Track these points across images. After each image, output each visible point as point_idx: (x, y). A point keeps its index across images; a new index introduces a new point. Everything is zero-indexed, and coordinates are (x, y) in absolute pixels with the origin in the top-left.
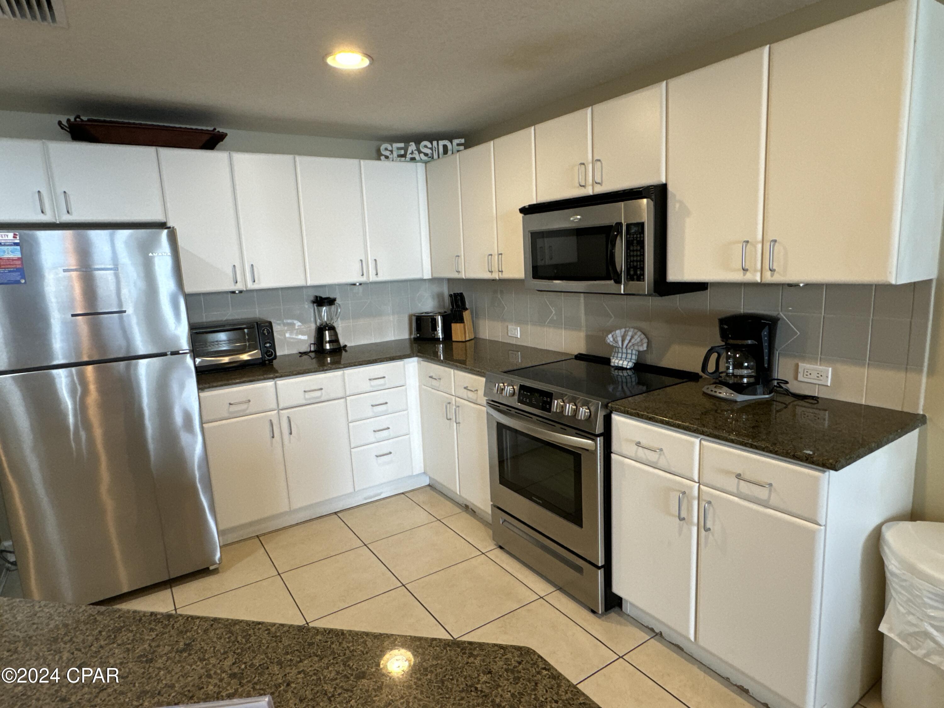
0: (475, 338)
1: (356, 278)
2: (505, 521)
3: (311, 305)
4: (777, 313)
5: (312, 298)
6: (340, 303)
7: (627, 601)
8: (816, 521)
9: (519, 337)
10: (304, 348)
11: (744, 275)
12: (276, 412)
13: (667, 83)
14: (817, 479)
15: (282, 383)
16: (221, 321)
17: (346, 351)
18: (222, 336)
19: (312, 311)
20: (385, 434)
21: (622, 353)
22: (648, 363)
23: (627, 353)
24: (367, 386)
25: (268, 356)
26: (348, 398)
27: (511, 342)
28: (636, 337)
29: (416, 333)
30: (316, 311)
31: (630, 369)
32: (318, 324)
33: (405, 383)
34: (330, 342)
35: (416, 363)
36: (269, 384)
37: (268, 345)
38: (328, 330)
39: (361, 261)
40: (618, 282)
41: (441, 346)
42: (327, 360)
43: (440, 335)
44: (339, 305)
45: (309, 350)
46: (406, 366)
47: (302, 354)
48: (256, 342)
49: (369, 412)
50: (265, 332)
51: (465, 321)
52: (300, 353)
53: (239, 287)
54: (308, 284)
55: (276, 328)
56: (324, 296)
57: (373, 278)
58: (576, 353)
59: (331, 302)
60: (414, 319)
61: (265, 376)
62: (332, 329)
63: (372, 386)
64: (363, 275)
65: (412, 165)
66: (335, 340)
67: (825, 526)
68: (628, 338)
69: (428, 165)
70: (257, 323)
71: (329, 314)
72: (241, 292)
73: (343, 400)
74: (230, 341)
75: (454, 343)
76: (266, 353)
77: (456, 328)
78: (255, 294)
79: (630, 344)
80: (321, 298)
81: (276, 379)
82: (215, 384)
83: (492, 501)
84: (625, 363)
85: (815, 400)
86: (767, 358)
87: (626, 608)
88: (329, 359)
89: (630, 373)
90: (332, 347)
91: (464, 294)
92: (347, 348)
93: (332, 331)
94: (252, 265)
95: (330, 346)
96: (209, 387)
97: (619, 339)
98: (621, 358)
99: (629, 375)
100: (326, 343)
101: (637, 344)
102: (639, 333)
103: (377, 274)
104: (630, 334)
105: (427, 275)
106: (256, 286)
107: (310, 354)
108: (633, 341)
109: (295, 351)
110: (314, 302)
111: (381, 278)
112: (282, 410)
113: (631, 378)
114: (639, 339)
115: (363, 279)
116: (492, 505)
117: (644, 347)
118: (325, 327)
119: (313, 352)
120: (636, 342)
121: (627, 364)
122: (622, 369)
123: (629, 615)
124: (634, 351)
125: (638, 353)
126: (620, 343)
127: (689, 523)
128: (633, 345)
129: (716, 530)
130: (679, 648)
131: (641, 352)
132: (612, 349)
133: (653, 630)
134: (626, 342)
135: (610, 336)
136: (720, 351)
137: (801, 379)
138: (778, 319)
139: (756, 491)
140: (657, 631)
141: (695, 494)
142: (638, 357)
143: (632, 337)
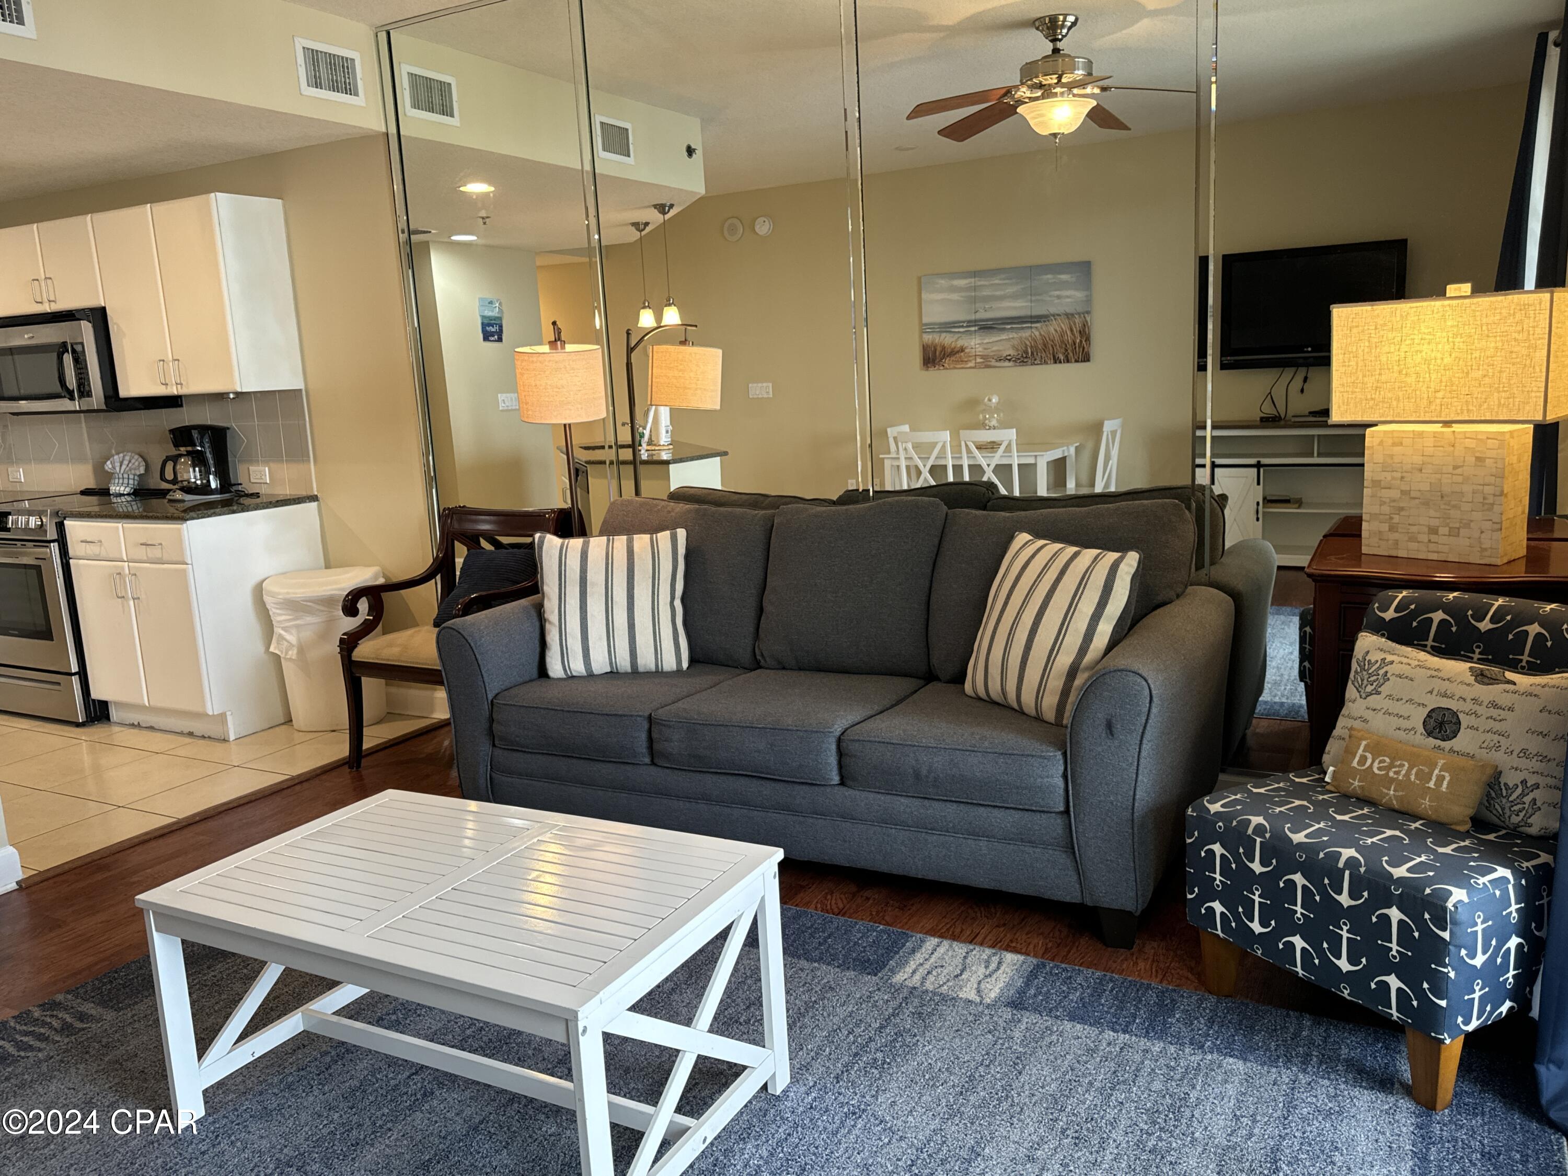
4: (230, 423)
8: (184, 562)
9: (22, 480)
14: (179, 530)
21: (119, 479)
22: (152, 488)
23: (123, 479)
28: (133, 461)
31: (128, 494)
40: (72, 399)
58: (82, 488)
67: (192, 564)
68: (126, 462)
79: (128, 468)
84: (122, 488)
85: (257, 496)
86: (212, 462)
87: (114, 712)
89: (129, 499)
97: (118, 465)
98: (118, 484)
101: (135, 469)
102: (136, 457)
104: (127, 458)
108: (130, 465)
113: (132, 499)
114: (137, 463)
117: (142, 471)
120: (134, 466)
121: (122, 489)
122: (120, 495)
123: (115, 721)
124: (131, 477)
125: (136, 478)
126: (118, 469)
127: (128, 600)
128: (130, 470)
129: (143, 597)
130: (151, 728)
131: (140, 476)
132: (110, 476)
133: (133, 725)
134: (124, 467)
135: (109, 463)
136: (175, 459)
137: (252, 480)
138: (228, 428)
139: (155, 553)
140: (136, 723)
141: (127, 571)
142: (136, 483)
143: (130, 461)
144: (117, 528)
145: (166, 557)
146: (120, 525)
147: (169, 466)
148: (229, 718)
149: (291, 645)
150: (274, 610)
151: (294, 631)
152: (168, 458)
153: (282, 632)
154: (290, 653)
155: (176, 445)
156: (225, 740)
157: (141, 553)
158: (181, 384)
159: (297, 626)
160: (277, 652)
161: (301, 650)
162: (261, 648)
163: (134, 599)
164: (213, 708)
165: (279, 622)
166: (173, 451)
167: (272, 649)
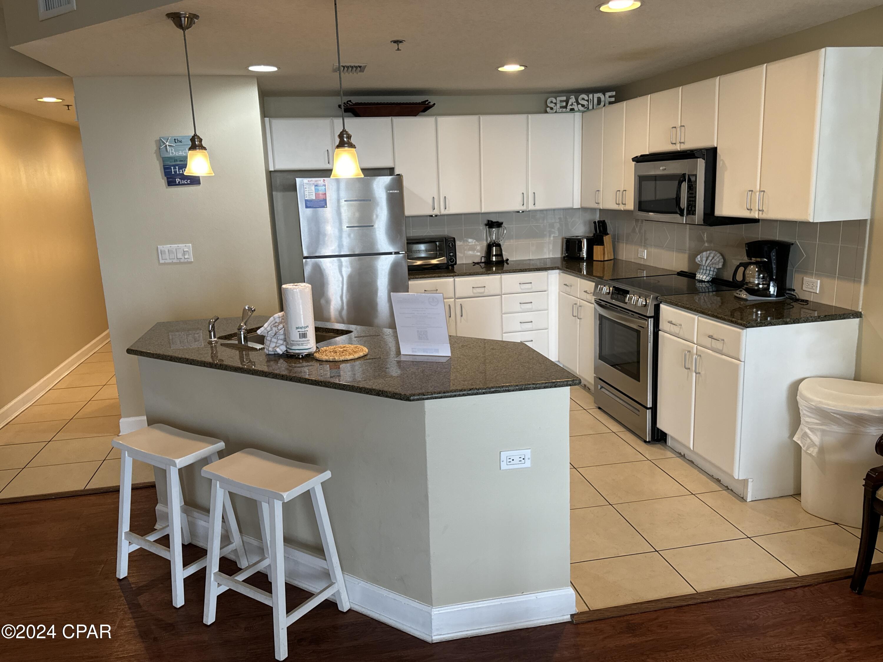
0: (614, 259)
1: (518, 207)
2: (602, 387)
3: (485, 227)
4: (795, 240)
5: (486, 222)
6: (505, 226)
7: (669, 435)
8: (739, 359)
9: (645, 258)
10: (477, 260)
11: (750, 213)
12: (453, 299)
13: (719, 78)
14: (739, 333)
15: (458, 279)
16: (422, 236)
17: (508, 264)
18: (422, 247)
19: (485, 231)
20: (529, 326)
21: (703, 269)
22: (725, 279)
23: (706, 270)
24: (518, 288)
25: (451, 262)
26: (503, 296)
27: (640, 263)
28: (716, 258)
29: (565, 252)
30: (488, 231)
31: (708, 282)
32: (488, 242)
33: (548, 289)
34: (496, 255)
35: (558, 275)
36: (451, 280)
37: (451, 254)
38: (495, 246)
39: (523, 193)
40: (682, 215)
41: (585, 264)
42: (493, 269)
43: (585, 255)
44: (505, 227)
45: (480, 261)
46: (549, 276)
47: (475, 264)
48: (444, 252)
49: (518, 308)
50: (450, 245)
51: (605, 244)
52: (474, 263)
53: (436, 212)
54: (482, 212)
55: (458, 243)
56: (494, 220)
57: (531, 207)
58: (679, 270)
59: (499, 225)
60: (565, 240)
61: (448, 274)
62: (498, 245)
63: (522, 289)
64: (523, 205)
65: (571, 115)
66: (500, 255)
67: (744, 362)
68: (710, 258)
69: (584, 114)
70: (445, 238)
71: (497, 235)
72: (436, 216)
73: (499, 297)
74: (426, 251)
75: (594, 262)
76: (450, 260)
77: (597, 249)
78: (446, 217)
79: (711, 263)
80: (492, 221)
81: (455, 277)
82: (417, 277)
83: (595, 373)
84: (704, 277)
85: (806, 302)
86: (775, 271)
87: (669, 442)
88: (494, 268)
89: (708, 285)
90: (497, 260)
91: (606, 221)
92: (508, 262)
93: (498, 248)
94: (445, 197)
95: (496, 259)
96: (413, 278)
97: (705, 259)
98: (702, 273)
99: (706, 287)
100: (493, 256)
101: (715, 264)
102: (718, 255)
103: (534, 204)
104: (712, 255)
105: (577, 205)
106: (447, 212)
107: (481, 264)
108: (713, 260)
109: (470, 261)
110: (486, 225)
111: (538, 207)
112: (457, 299)
113: (708, 289)
114: (718, 260)
115: (524, 208)
116: (595, 377)
117: (720, 266)
118: (493, 244)
119: (483, 263)
120: (715, 262)
121: (705, 278)
122: (702, 281)
123: (669, 447)
124: (712, 269)
125: (715, 270)
126: (704, 262)
127: (692, 371)
128: (712, 264)
129: (703, 373)
130: (692, 462)
131: (718, 269)
132: (698, 266)
133: (680, 454)
134: (708, 261)
135: (699, 257)
136: (746, 265)
137: (804, 288)
138: (793, 244)
139: (718, 345)
140: (683, 454)
141: (695, 351)
142: (715, 273)
143: (713, 258)
144: (694, 319)
145: (725, 351)
146: (696, 317)
147: (741, 269)
148: (750, 485)
149: (813, 444)
150: (804, 412)
151: (819, 434)
152: (741, 265)
153: (808, 431)
154: (811, 449)
155: (749, 255)
156: (743, 499)
157: (708, 342)
158: (763, 211)
159: (823, 431)
160: (799, 442)
161: (822, 450)
162: (786, 434)
163: (696, 373)
164: (739, 473)
165: (807, 422)
166: (746, 259)
167: (795, 439)
